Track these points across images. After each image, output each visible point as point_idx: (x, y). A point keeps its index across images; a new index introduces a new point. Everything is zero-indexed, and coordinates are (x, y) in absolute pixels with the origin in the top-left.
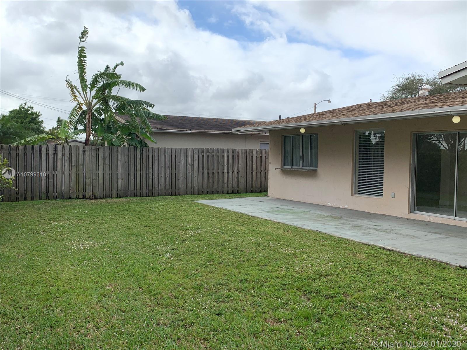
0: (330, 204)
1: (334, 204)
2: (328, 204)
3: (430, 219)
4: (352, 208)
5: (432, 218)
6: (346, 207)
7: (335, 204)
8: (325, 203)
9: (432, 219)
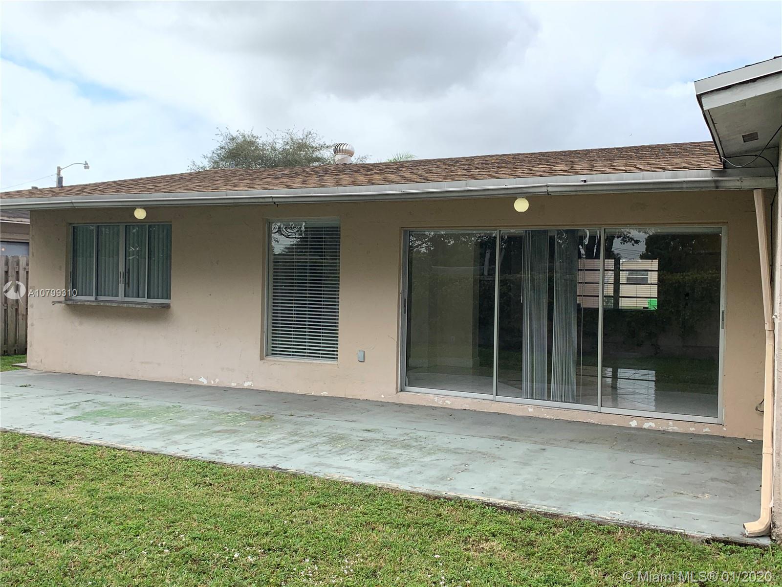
0: (204, 381)
1: (214, 381)
2: (200, 380)
3: (444, 402)
4: (261, 386)
5: (449, 400)
6: (247, 384)
7: (217, 380)
8: (191, 379)
9: (449, 402)
